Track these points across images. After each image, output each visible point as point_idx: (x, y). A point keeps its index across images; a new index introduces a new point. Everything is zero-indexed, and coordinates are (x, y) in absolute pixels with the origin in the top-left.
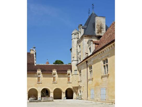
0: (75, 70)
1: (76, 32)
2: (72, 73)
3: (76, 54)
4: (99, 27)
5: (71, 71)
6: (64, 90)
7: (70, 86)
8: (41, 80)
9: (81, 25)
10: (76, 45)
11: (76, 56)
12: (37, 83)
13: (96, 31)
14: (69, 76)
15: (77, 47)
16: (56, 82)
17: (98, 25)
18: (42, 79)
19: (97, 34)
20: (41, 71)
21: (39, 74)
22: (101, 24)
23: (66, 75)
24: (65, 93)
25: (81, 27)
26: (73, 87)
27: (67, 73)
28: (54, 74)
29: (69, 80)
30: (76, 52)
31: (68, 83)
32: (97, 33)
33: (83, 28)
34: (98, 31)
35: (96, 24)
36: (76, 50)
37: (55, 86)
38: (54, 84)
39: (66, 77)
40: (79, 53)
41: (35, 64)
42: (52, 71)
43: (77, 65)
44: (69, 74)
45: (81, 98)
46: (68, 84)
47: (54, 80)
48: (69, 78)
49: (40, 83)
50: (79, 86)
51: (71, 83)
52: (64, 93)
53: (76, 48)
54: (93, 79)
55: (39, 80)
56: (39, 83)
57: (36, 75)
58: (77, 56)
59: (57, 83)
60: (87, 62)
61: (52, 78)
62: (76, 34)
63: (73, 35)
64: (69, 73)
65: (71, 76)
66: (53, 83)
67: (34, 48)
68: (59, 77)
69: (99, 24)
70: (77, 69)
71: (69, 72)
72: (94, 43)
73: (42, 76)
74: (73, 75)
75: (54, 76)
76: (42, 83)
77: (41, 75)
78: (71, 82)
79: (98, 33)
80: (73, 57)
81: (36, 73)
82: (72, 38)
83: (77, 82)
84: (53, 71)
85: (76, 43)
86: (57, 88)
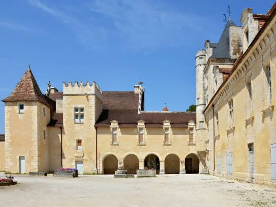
0: (200, 122)
1: (202, 54)
2: (196, 127)
3: (202, 93)
4: (236, 43)
5: (195, 123)
6: (183, 158)
7: (194, 150)
8: (144, 140)
9: (208, 41)
10: (202, 76)
11: (201, 96)
12: (138, 145)
13: (232, 52)
14: (191, 132)
15: (204, 79)
16: (169, 143)
17: (234, 41)
18: (146, 138)
19: (233, 57)
20: (145, 124)
21: (141, 129)
22: (240, 38)
23: (186, 131)
24: (184, 162)
25: (208, 44)
26: (198, 152)
27: (187, 127)
28: (167, 129)
29: (191, 139)
30: (202, 89)
31: (189, 145)
32: (233, 55)
33: (211, 47)
34: (234, 50)
35: (231, 39)
36: (202, 86)
37: (167, 150)
38: (166, 147)
39: (186, 134)
40: (206, 90)
41: (139, 111)
42: (162, 124)
43: (204, 112)
44: (192, 129)
45: (207, 172)
46: (190, 147)
47: (166, 139)
48: (191, 135)
49: (143, 145)
50: (207, 150)
51: (195, 145)
52: (182, 163)
53: (202, 82)
54: (219, 136)
55: (140, 140)
56: (141, 145)
57: (135, 131)
58: (204, 97)
59: (170, 145)
60: (213, 106)
61: (163, 137)
62: (202, 58)
63: (198, 59)
64: (192, 127)
65: (194, 131)
66: (164, 145)
67: (141, 83)
68: (174, 134)
69: (236, 39)
70: (204, 120)
71: (191, 124)
72: (220, 72)
73: (146, 133)
74: (198, 130)
75: (166, 132)
76: (145, 145)
77: (144, 131)
78: (195, 143)
79: (235, 54)
80: (198, 99)
81: (136, 127)
82: (197, 65)
83: (203, 143)
84: (165, 124)
85: (202, 72)
86: (171, 153)
